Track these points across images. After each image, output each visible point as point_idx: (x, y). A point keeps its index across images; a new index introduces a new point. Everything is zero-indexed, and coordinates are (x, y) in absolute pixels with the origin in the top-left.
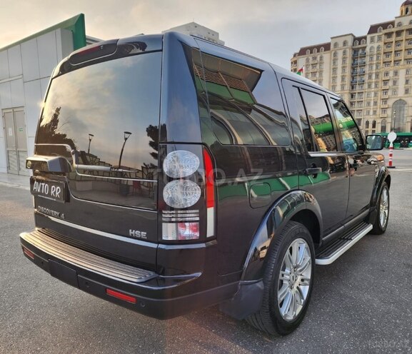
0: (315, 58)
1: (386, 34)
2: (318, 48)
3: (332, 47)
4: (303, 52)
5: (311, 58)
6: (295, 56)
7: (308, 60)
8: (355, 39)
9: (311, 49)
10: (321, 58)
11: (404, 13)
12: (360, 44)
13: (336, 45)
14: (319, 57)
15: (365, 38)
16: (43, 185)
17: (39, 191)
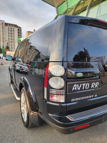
16: (84, 85)
17: (79, 89)
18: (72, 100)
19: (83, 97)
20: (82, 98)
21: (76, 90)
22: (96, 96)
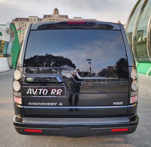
0: (23, 24)
1: (49, 19)
2: (24, 19)
3: (30, 20)
4: (17, 20)
5: (21, 23)
6: (13, 20)
7: (19, 24)
8: (39, 19)
9: (21, 19)
10: (25, 24)
11: (55, 13)
12: (40, 21)
13: (31, 20)
14: (24, 23)
15: (42, 19)
16: (41, 90)
17: (35, 94)
18: (29, 103)
19: (43, 103)
20: (41, 103)
21: (31, 94)
22: (61, 104)
